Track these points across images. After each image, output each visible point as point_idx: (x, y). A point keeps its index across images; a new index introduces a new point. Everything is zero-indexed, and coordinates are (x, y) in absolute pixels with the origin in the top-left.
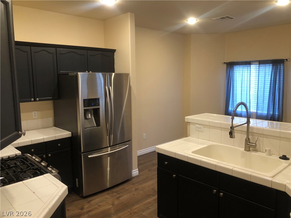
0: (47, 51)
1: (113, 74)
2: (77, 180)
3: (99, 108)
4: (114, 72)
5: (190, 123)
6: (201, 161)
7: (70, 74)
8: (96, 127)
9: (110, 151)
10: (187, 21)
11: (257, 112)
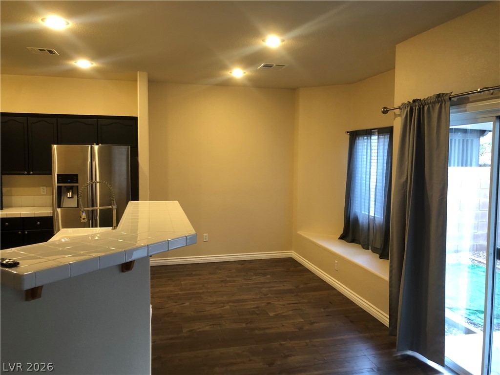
3: (77, 186)
8: (74, 208)
10: (230, 73)
11: (374, 217)
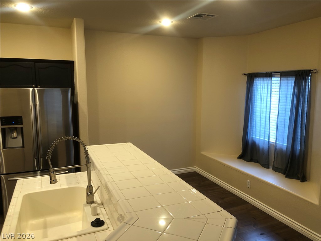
3: (22, 128)
8: (18, 148)
9: (40, 175)
10: (160, 22)
11: (276, 143)
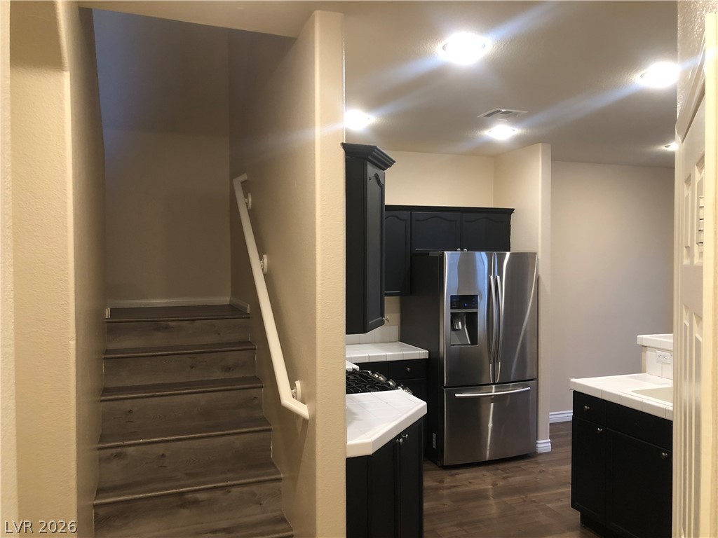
0: (398, 217)
1: (508, 254)
2: (434, 435)
3: (476, 313)
4: (509, 251)
5: (646, 347)
6: (642, 403)
7: (432, 254)
8: (469, 346)
9: (496, 392)
